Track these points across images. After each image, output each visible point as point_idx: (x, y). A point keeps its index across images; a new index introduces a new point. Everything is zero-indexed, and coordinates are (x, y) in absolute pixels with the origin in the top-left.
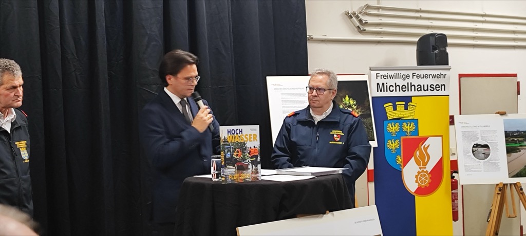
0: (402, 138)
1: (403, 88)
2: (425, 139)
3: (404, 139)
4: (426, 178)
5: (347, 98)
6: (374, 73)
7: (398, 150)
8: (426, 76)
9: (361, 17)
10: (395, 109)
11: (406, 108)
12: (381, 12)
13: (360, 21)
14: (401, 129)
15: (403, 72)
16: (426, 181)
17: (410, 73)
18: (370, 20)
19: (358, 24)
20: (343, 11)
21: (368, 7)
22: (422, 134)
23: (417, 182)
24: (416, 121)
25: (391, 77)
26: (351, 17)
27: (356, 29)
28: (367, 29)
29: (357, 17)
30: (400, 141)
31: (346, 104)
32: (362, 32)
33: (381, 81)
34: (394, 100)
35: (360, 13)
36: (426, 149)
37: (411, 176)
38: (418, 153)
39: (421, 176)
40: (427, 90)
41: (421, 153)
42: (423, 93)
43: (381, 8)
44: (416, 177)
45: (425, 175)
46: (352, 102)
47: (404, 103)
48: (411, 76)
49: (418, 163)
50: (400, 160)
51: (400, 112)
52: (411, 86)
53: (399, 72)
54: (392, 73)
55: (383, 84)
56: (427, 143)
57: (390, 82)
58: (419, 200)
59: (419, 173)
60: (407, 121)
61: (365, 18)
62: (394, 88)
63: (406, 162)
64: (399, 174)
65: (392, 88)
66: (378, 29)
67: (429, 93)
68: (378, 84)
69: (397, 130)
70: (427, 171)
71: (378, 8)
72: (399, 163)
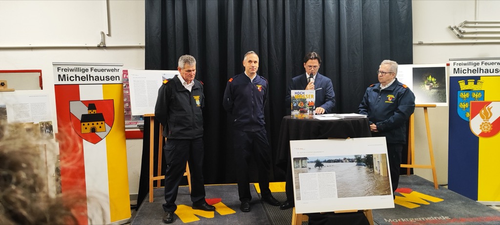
0: (471, 102)
1: (473, 71)
2: (489, 103)
3: (472, 103)
4: (489, 127)
5: (430, 77)
6: (451, 63)
7: (467, 109)
8: (492, 64)
9: (460, 29)
10: (466, 83)
11: (475, 83)
12: (477, 25)
13: (460, 31)
14: (471, 96)
15: (474, 62)
16: (488, 129)
17: (480, 62)
18: (467, 30)
19: (457, 33)
20: (448, 26)
21: (466, 22)
22: (486, 100)
23: (481, 129)
24: (483, 92)
25: (465, 64)
26: (452, 29)
27: (457, 36)
28: (465, 36)
29: (458, 29)
30: (469, 104)
31: (429, 81)
32: (461, 38)
33: (457, 67)
34: (466, 79)
35: (460, 26)
36: (489, 109)
37: (477, 125)
38: (483, 111)
39: (485, 125)
40: (493, 72)
41: (486, 112)
42: (489, 74)
43: (477, 22)
44: (481, 126)
45: (487, 125)
46: (433, 79)
47: (474, 80)
48: (481, 63)
49: (482, 117)
50: (468, 115)
51: (471, 85)
52: (480, 70)
53: (471, 61)
54: (466, 62)
55: (458, 69)
56: (490, 106)
57: (463, 67)
58: (482, 140)
59: (483, 123)
60: (476, 92)
61: (462, 30)
62: (467, 71)
63: (473, 116)
64: (467, 124)
65: (465, 71)
66: (474, 36)
67: (494, 74)
68: (455, 69)
69: (468, 97)
70: (489, 123)
71: (475, 23)
72: (468, 116)
